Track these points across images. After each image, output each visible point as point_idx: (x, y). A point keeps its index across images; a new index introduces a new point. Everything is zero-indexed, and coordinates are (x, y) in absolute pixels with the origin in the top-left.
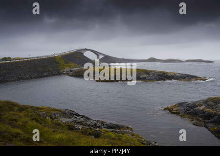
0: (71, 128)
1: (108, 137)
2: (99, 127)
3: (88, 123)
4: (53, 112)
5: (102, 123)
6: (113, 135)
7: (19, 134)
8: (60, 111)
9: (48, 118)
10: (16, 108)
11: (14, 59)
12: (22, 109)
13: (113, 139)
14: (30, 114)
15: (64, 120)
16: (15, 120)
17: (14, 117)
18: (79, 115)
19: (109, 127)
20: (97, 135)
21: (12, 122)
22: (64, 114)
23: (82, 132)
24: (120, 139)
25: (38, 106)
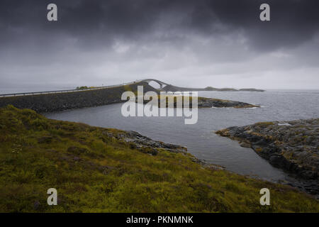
0: (133, 147)
1: (163, 155)
2: (157, 147)
3: (148, 143)
4: (119, 133)
5: (161, 143)
6: (168, 154)
7: (85, 149)
8: (125, 132)
9: (113, 138)
10: (87, 129)
11: (90, 88)
12: (92, 129)
13: (168, 157)
14: (98, 134)
15: (128, 140)
16: (84, 138)
17: (84, 136)
18: (141, 136)
19: (166, 146)
20: (155, 154)
21: (82, 140)
22: (128, 135)
23: (141, 150)
24: (173, 157)
25: (107, 128)
